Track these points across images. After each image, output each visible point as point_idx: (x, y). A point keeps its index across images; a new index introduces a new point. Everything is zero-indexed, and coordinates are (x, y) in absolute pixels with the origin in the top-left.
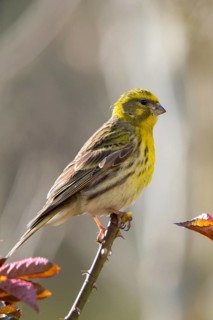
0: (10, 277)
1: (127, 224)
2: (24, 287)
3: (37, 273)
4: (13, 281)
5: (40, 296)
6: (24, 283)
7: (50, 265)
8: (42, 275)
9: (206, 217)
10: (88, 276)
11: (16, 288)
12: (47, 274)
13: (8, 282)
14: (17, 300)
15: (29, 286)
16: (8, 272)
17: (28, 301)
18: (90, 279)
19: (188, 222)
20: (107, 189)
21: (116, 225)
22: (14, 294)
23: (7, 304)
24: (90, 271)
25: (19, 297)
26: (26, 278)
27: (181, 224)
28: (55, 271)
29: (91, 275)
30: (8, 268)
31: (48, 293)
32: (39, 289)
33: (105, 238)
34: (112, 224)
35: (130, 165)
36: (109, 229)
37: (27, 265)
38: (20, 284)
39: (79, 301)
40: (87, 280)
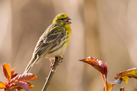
0: (19, 80)
1: (61, 60)
2: (24, 84)
3: (29, 79)
4: (20, 82)
5: (30, 87)
6: (24, 82)
7: (33, 76)
8: (31, 79)
9: (90, 58)
10: (47, 79)
11: (21, 84)
12: (32, 79)
13: (18, 82)
14: (22, 88)
15: (26, 83)
16: (18, 78)
17: (25, 89)
18: (48, 81)
19: (83, 60)
20: (57, 49)
21: (57, 61)
22: (20, 86)
23: (18, 90)
24: (48, 78)
25: (22, 87)
26: (25, 80)
27: (81, 60)
28: (35, 78)
29: (48, 79)
30: (18, 77)
31: (33, 86)
32: (29, 84)
33: (53, 66)
34: (56, 60)
35: (64, 39)
36: (54, 63)
37: (25, 76)
38: (23, 83)
39: (44, 89)
40: (47, 81)
